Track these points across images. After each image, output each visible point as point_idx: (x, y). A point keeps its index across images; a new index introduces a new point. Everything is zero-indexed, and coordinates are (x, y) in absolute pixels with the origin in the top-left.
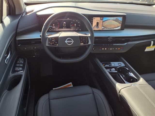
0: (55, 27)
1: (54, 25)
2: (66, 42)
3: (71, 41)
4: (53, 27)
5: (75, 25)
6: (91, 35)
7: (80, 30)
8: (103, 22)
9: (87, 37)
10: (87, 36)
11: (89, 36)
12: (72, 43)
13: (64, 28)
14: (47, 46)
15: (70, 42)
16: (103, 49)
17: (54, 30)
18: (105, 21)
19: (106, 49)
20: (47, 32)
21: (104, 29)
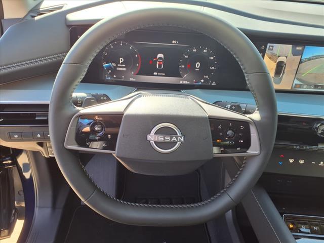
0: (124, 69)
1: (121, 60)
2: (152, 137)
3: (174, 139)
4: (118, 69)
5: (198, 65)
6: (262, 118)
7: (214, 84)
8: (301, 62)
9: (246, 124)
10: (246, 117)
11: (255, 122)
12: (175, 143)
13: (155, 74)
14: (67, 149)
15: (168, 139)
16: (291, 161)
17: (123, 78)
18: (309, 59)
19: (301, 162)
20: (81, 82)
21: (300, 86)
